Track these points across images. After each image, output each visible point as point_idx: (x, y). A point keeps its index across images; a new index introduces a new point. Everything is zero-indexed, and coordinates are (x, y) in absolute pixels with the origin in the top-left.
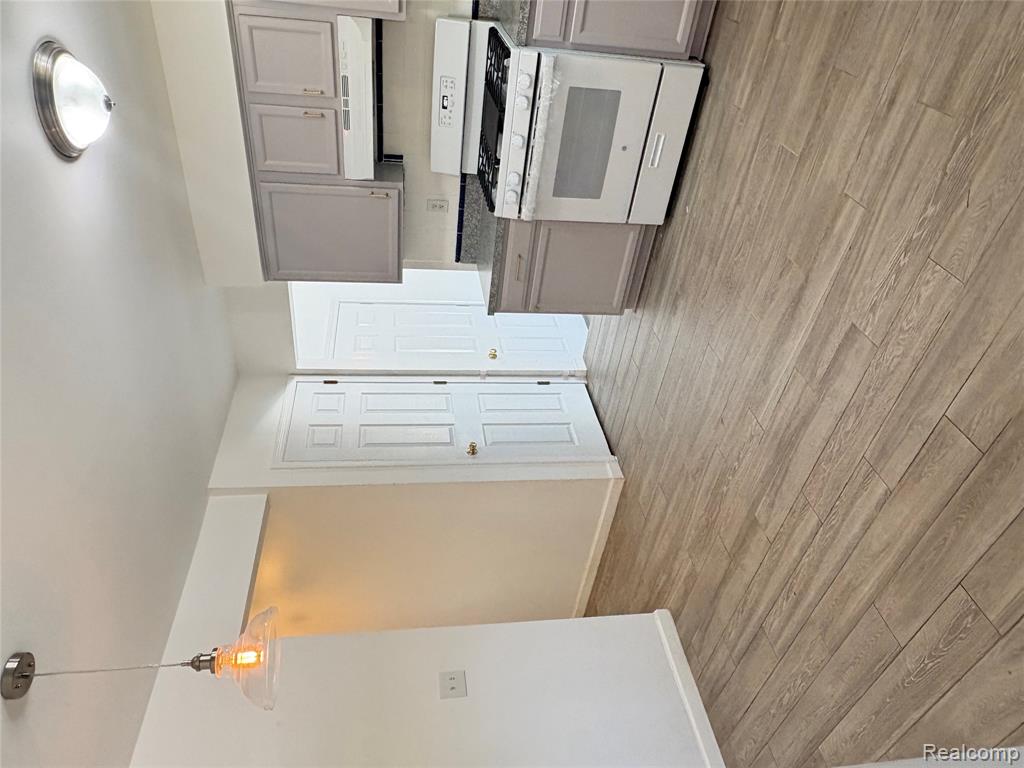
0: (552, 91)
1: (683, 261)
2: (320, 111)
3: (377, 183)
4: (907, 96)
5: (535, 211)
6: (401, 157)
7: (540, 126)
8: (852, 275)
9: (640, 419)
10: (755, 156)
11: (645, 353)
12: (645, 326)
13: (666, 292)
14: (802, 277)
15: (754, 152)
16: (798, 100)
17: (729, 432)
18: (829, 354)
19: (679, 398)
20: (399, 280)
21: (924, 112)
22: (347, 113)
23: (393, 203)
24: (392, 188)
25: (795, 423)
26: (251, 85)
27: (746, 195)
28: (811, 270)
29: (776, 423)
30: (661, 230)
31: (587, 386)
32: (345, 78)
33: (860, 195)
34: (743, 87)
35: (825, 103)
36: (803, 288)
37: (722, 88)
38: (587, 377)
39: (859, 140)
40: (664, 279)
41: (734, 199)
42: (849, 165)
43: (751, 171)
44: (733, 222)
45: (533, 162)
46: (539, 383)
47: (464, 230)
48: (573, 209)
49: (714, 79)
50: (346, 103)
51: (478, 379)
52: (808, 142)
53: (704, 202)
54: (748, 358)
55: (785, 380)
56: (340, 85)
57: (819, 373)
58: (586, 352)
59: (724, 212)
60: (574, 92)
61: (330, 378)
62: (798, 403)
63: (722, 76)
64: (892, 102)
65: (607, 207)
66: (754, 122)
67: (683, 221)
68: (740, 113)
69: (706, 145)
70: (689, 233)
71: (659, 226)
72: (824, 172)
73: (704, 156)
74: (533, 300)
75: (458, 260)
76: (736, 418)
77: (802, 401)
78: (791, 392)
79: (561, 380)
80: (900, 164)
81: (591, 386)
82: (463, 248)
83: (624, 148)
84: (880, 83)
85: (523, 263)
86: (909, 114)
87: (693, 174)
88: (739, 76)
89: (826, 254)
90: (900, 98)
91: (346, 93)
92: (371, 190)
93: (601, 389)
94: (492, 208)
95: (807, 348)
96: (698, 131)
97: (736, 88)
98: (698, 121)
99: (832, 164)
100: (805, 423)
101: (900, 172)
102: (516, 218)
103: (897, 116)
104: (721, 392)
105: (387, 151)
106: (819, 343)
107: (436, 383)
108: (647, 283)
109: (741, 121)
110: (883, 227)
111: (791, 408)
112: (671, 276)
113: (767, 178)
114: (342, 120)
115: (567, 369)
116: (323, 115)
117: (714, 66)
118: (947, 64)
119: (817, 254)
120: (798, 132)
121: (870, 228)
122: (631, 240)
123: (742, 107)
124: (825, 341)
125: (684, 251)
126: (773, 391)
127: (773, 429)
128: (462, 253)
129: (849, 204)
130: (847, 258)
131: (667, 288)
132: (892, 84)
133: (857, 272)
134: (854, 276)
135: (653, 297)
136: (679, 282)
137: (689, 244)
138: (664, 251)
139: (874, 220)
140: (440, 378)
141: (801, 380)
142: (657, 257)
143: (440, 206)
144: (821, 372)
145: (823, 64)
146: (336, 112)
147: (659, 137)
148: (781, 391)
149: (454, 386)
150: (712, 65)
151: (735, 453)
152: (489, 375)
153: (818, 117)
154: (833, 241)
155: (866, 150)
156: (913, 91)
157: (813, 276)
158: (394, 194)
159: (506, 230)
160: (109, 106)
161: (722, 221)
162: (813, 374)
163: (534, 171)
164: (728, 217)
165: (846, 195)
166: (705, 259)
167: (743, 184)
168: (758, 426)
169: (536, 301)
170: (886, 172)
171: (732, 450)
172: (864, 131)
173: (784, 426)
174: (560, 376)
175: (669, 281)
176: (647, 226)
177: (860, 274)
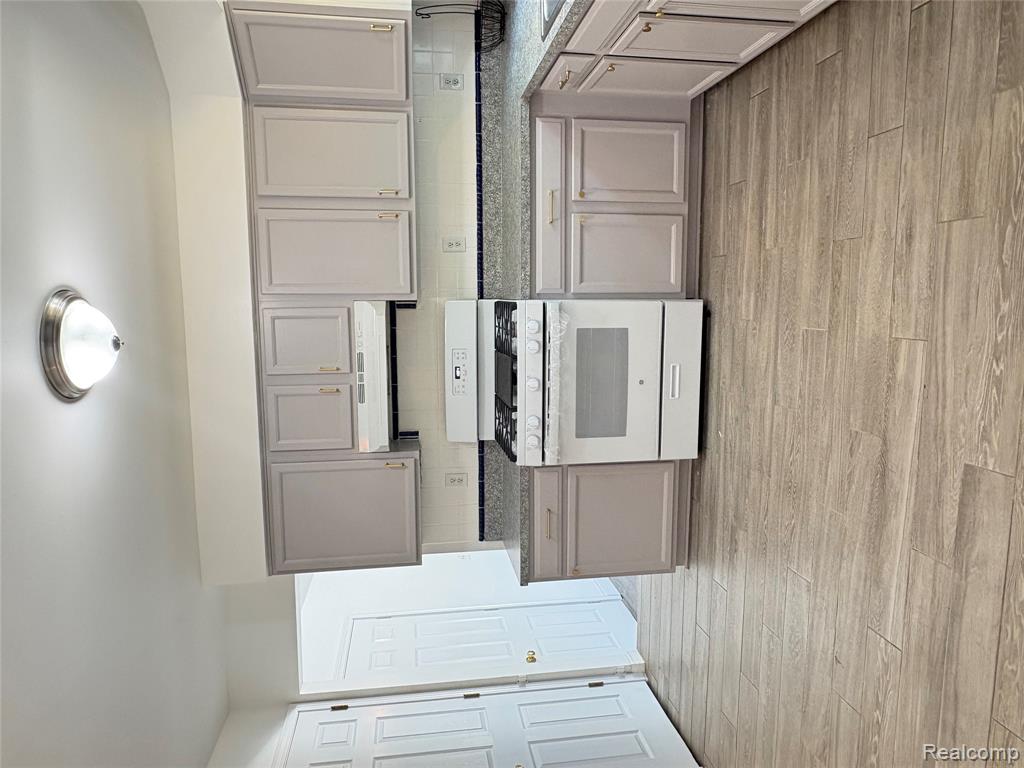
0: (561, 332)
1: (730, 488)
2: (335, 388)
3: (392, 454)
4: (924, 223)
5: (560, 453)
6: (417, 433)
7: (554, 365)
8: (940, 411)
9: (727, 701)
10: (779, 352)
11: (711, 613)
12: (704, 580)
13: (719, 532)
14: (877, 441)
15: (776, 348)
16: (807, 283)
17: (852, 671)
18: (950, 513)
19: (770, 651)
20: (418, 562)
21: (949, 229)
22: (362, 387)
23: (409, 473)
24: (408, 458)
25: (942, 620)
26: (269, 368)
27: (780, 392)
28: (886, 430)
29: (914, 632)
30: (697, 465)
31: (649, 684)
32: (361, 355)
33: (912, 330)
34: (746, 302)
35: (838, 272)
36: (884, 454)
37: (726, 312)
38: (646, 672)
39: (889, 284)
40: (713, 517)
41: (769, 402)
42: (888, 312)
43: (779, 368)
44: (775, 424)
45: (551, 402)
46: (591, 685)
47: (486, 503)
48: (599, 450)
49: (715, 309)
50: (361, 378)
51: (516, 688)
52: (832, 314)
53: (737, 420)
54: (844, 565)
55: (904, 571)
56: (356, 362)
57: (946, 542)
58: (639, 641)
59: (762, 417)
60: (582, 334)
61: (339, 702)
62: (934, 593)
63: (722, 302)
64: (910, 237)
65: (635, 445)
66: (768, 325)
67: (719, 447)
68: (750, 324)
69: (723, 366)
70: (728, 456)
71: (693, 460)
72: (862, 329)
73: (724, 377)
74: (570, 564)
75: (482, 538)
76: (855, 646)
77: (939, 588)
78: (919, 582)
79: (616, 679)
80: (945, 282)
81: (653, 682)
82: (486, 524)
83: (641, 382)
84: (889, 228)
85: (555, 518)
86: (934, 238)
87: (717, 398)
88: (739, 293)
89: (897, 405)
90: (917, 230)
91: (361, 368)
92: (385, 462)
93: (667, 681)
94: (513, 458)
95: (918, 518)
96: (711, 358)
97: (739, 305)
98: (709, 349)
99: (867, 320)
100: (955, 615)
101: (949, 290)
102: (540, 464)
103: (921, 246)
104: (823, 620)
105: (402, 428)
106: (931, 506)
107: (466, 697)
108: (695, 529)
109: (755, 329)
110: (955, 348)
111: (927, 602)
112: (720, 510)
113: (799, 366)
114: (358, 394)
115: (622, 663)
116: (338, 390)
117: (712, 299)
118: (954, 180)
119: (887, 410)
120: (818, 311)
121: (940, 355)
122: (667, 478)
123: (751, 318)
124: (939, 502)
125: (729, 477)
126: (893, 590)
127: (913, 642)
128: (486, 528)
129: (904, 346)
130: (926, 398)
131: (719, 526)
132: (903, 222)
133: (944, 407)
134: (943, 412)
135: (705, 543)
136: (731, 514)
137: (732, 469)
138: (706, 487)
139: (940, 345)
140: (471, 690)
141: (926, 562)
142: (699, 498)
143: (458, 480)
144: (949, 541)
145: (822, 243)
146: (351, 386)
147: (674, 367)
148: (904, 586)
149: (489, 700)
150: (710, 299)
151: (870, 698)
152: (530, 682)
153: (835, 287)
154: (900, 390)
155: (900, 289)
156: (928, 217)
157: (891, 435)
158: (410, 463)
159: (531, 481)
160: (117, 344)
161: (762, 428)
162: (940, 547)
163: (553, 410)
164: (768, 423)
165: (897, 339)
166: (755, 474)
167: (775, 383)
168: (890, 647)
169: (573, 565)
170: (933, 298)
171: (864, 694)
172: (890, 275)
173: (928, 631)
174: (614, 674)
175: (720, 515)
176: (681, 460)
177: (949, 407)
